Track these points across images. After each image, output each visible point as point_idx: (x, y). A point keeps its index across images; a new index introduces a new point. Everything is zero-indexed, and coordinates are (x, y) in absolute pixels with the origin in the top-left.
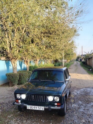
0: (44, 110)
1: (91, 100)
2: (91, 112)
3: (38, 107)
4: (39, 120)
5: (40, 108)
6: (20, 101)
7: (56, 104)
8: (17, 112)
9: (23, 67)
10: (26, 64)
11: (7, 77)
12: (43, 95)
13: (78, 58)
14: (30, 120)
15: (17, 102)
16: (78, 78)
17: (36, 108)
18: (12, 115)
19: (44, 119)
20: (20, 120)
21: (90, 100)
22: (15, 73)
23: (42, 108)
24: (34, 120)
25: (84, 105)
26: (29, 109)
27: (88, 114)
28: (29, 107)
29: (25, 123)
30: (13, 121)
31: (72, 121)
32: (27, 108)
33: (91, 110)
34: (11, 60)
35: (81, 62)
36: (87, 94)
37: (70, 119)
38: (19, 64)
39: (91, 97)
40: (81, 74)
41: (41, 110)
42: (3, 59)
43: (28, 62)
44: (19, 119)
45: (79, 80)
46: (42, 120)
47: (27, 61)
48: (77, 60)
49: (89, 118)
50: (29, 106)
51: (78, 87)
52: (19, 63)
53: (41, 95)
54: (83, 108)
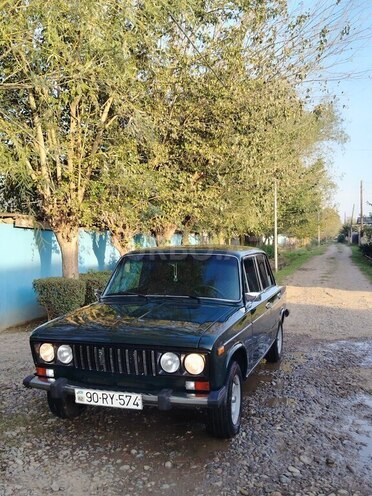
0: (140, 407)
1: (360, 384)
2: (346, 428)
3: (116, 395)
4: (122, 451)
5: (127, 400)
6: (50, 372)
7: (191, 385)
8: (46, 418)
9: (107, 260)
10: (119, 247)
11: (37, 295)
12: (139, 347)
13: (346, 230)
14: (88, 449)
15: (40, 377)
16: (328, 305)
17: (109, 399)
18: (23, 429)
19: (146, 447)
20: (48, 448)
21: (355, 384)
22: (71, 276)
23: (133, 401)
24: (101, 450)
25: (326, 401)
26: (85, 402)
27: (330, 436)
28: (83, 396)
29: (65, 457)
30: (22, 449)
31: (257, 458)
32: (77, 401)
33: (351, 422)
34: (57, 225)
35: (356, 248)
36: (348, 360)
37: (252, 449)
38: (92, 247)
39: (364, 373)
40: (347, 289)
41: (131, 406)
42: (24, 223)
43: (126, 238)
44: (46, 446)
45: (329, 311)
46: (134, 451)
47: (122, 234)
48: (341, 240)
49: (334, 448)
50: (85, 391)
51: (319, 337)
52: (94, 242)
53: (132, 347)
54: (318, 413)
